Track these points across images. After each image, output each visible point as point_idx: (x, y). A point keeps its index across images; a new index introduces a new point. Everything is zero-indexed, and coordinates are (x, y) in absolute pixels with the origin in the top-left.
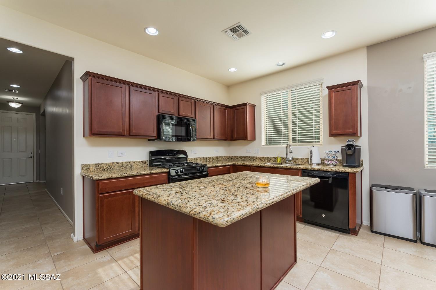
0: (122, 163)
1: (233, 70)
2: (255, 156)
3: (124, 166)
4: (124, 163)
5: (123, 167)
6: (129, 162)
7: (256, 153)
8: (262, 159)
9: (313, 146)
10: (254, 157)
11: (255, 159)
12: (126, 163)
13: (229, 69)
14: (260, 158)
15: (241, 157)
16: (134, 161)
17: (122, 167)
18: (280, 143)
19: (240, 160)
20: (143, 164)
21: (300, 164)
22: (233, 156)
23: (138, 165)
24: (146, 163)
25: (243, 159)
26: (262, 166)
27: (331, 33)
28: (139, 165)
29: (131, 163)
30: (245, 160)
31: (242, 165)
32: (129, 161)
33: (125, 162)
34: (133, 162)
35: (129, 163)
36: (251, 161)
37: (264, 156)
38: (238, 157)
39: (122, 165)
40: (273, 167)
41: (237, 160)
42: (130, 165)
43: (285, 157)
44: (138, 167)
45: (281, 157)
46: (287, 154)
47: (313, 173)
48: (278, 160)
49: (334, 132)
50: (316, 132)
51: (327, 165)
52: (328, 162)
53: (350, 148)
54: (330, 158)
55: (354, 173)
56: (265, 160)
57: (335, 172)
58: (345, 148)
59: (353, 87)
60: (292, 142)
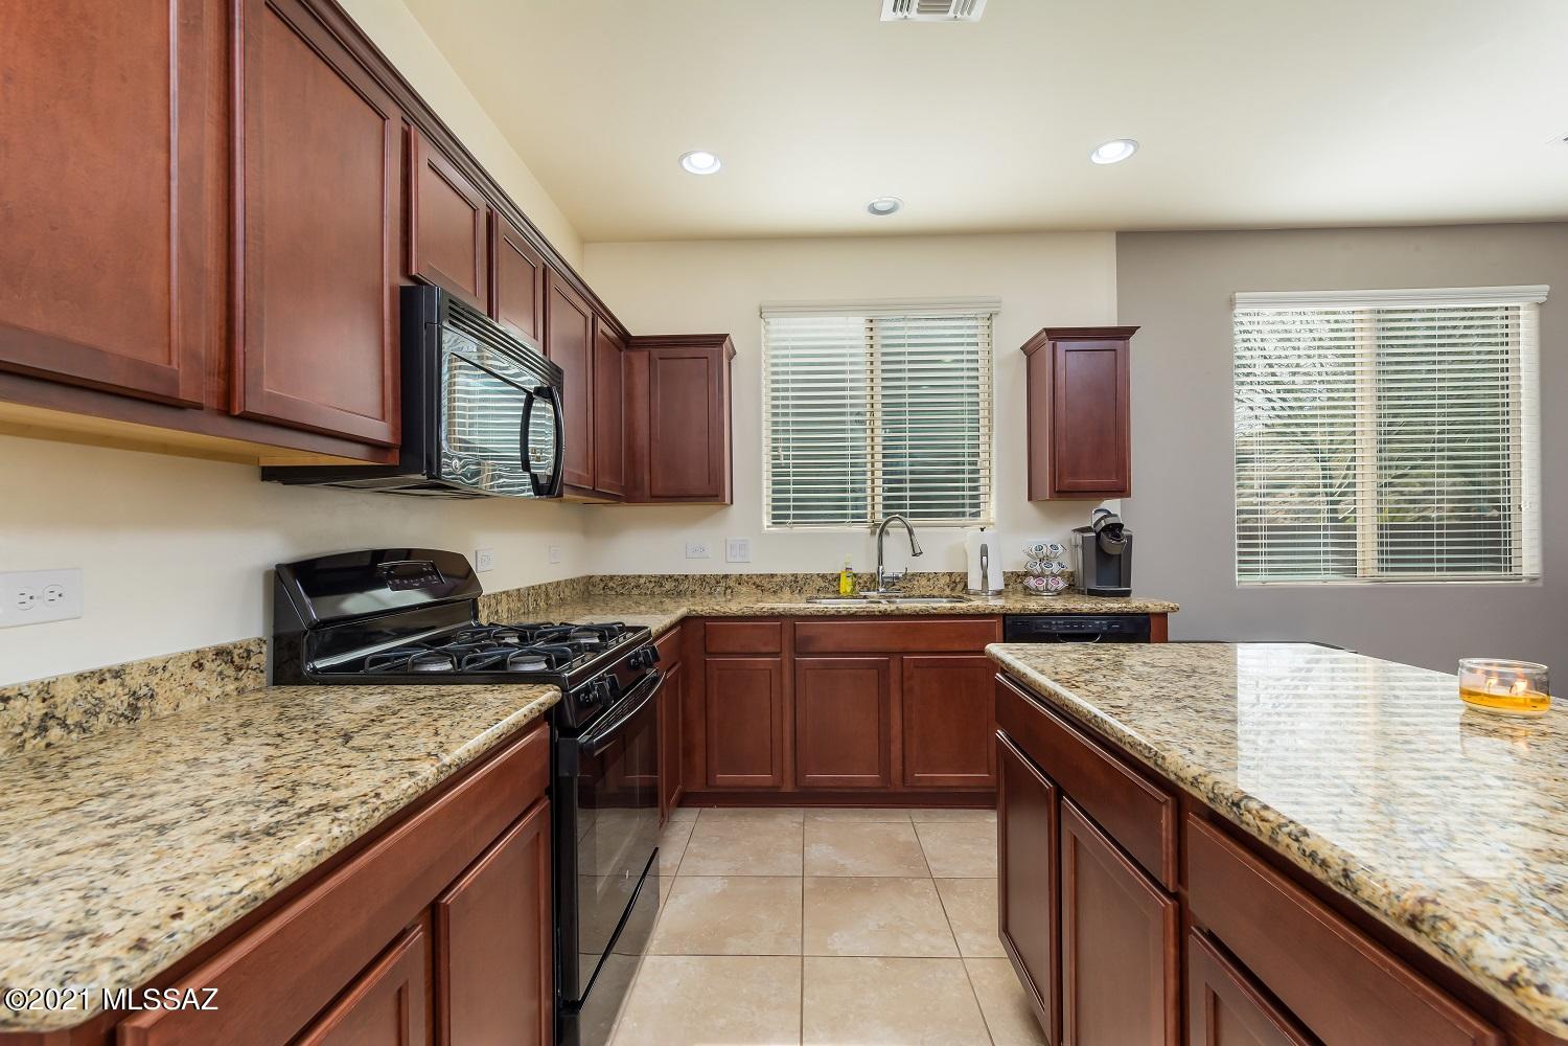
0: (45, 692)
1: (701, 163)
2: (734, 570)
3: (63, 724)
4: (65, 693)
5: (55, 733)
6: (118, 674)
7: (738, 559)
8: (765, 583)
9: (982, 530)
10: (726, 577)
11: (732, 584)
12: (88, 685)
13: (685, 155)
14: (758, 581)
15: (660, 580)
16: (157, 651)
17: (43, 729)
18: (844, 516)
19: (653, 594)
20: (231, 672)
21: (934, 597)
22: (612, 578)
23: (189, 688)
24: (253, 663)
25: (668, 585)
26: (844, 613)
27: (1120, 146)
28: (201, 684)
29: (135, 681)
30: (679, 593)
31: (740, 613)
32: (114, 661)
33: (80, 678)
34: (153, 671)
35: (111, 685)
36: (710, 594)
37: (779, 572)
38: (642, 581)
39: (37, 709)
40: (896, 612)
41: (636, 591)
42: (120, 703)
43: (875, 571)
44: (190, 704)
45: (854, 572)
46: (880, 562)
47: (1046, 623)
48: (846, 585)
49: (1068, 481)
50: (971, 480)
51: (1031, 594)
52: (1032, 582)
53: (1118, 537)
54: (1037, 569)
55: (1164, 615)
56: (782, 587)
57: (1114, 614)
58: (1094, 534)
59: (1119, 344)
60: (885, 515)
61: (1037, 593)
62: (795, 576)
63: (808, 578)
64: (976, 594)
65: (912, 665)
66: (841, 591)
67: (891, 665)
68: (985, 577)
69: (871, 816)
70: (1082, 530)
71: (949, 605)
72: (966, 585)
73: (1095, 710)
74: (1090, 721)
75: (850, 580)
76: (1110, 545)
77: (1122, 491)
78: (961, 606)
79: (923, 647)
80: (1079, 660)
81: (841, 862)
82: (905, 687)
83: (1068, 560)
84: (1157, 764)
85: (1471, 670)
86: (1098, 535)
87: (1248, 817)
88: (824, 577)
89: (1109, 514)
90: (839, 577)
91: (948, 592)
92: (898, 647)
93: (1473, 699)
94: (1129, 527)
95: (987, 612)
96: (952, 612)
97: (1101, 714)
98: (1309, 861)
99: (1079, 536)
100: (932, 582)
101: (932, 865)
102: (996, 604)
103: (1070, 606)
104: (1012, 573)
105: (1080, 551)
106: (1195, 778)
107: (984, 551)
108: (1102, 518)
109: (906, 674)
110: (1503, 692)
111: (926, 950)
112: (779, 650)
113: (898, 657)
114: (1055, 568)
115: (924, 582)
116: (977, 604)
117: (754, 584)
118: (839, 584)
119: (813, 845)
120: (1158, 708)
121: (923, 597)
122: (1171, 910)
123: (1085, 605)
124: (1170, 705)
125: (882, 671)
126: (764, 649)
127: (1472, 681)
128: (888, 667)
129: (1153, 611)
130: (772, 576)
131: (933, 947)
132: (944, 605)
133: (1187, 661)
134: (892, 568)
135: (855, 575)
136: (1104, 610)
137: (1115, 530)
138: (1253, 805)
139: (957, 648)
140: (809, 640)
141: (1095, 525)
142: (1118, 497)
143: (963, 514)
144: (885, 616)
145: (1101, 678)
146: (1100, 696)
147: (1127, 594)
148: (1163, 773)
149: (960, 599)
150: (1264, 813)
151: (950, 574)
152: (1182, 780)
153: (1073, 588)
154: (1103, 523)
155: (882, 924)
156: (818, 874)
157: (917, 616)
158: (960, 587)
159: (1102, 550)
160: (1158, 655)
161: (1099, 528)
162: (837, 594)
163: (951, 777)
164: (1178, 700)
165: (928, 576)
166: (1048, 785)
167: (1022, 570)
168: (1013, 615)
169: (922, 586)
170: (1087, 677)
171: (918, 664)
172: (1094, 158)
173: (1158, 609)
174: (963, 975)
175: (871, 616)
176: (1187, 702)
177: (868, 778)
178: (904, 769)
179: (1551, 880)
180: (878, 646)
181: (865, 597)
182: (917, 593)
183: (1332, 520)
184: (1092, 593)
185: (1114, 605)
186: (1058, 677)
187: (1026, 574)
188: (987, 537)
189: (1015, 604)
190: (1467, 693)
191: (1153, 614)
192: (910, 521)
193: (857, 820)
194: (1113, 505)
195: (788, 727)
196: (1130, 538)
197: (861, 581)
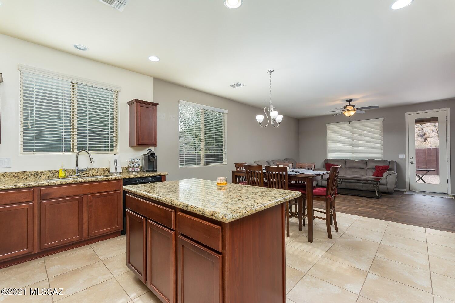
7: (4, 166)
8: (20, 176)
9: (115, 155)
14: (15, 175)
21: (98, 176)
27: (156, 58)
31: (10, 188)
37: (28, 171)
40: (86, 181)
43: (75, 169)
45: (66, 169)
46: (77, 165)
47: (135, 180)
48: (62, 174)
49: (140, 142)
50: (111, 140)
51: (130, 173)
52: (130, 170)
53: (154, 156)
54: (132, 166)
55: (165, 175)
56: (29, 177)
57: (153, 176)
58: (147, 156)
59: (154, 107)
60: (78, 150)
61: (132, 172)
62: (37, 172)
63: (43, 173)
64: (113, 174)
65: (92, 198)
66: (60, 176)
67: (84, 198)
68: (116, 169)
69: (75, 251)
70: (144, 155)
71: (105, 178)
72: (109, 172)
73: (157, 196)
74: (156, 199)
75: (64, 172)
76: (151, 158)
77: (154, 145)
78: (109, 178)
79: (96, 191)
80: (149, 187)
81: (65, 268)
82: (89, 205)
83: (141, 163)
84: (172, 204)
85: (218, 179)
86: (149, 156)
87: (189, 208)
88: (51, 172)
89: (152, 151)
90: (58, 171)
91: (103, 174)
92: (87, 192)
93: (218, 184)
94: (156, 154)
95: (118, 179)
96: (107, 180)
97: (158, 197)
98: (198, 212)
99: (144, 156)
100: (97, 171)
101: (101, 257)
102: (120, 176)
103: (142, 175)
104: (124, 167)
105: (144, 160)
106: (179, 204)
107: (116, 161)
108: (149, 152)
109: (89, 201)
110: (222, 183)
111: (102, 280)
112: (32, 200)
113: (86, 196)
114: (137, 165)
115: (94, 171)
116: (114, 177)
117: (14, 176)
118: (59, 174)
119: (51, 268)
120: (170, 194)
121: (94, 176)
122: (174, 234)
123: (146, 175)
124: (172, 193)
125: (80, 201)
126: (24, 201)
127: (218, 181)
128: (82, 200)
129: (162, 175)
130: (24, 172)
131: (104, 279)
132: (102, 178)
133: (173, 184)
134: (82, 167)
135: (66, 170)
136: (151, 175)
137: (153, 155)
138: (190, 206)
139: (108, 190)
140: (48, 194)
141: (148, 153)
142: (153, 146)
143: (108, 150)
144: (81, 183)
145: (156, 190)
146: (157, 193)
147: (156, 171)
148: (173, 205)
149: (108, 176)
150: (191, 206)
151: (104, 168)
152: (177, 205)
153: (142, 170)
154: (150, 153)
155: (85, 280)
156: (55, 275)
157: (94, 182)
158: (107, 172)
159: (150, 160)
160: (167, 184)
161: (149, 154)
162: (58, 177)
163: (105, 230)
164: (173, 192)
165: (95, 170)
166: (143, 218)
167: (127, 166)
168: (126, 179)
169: (94, 172)
170: (153, 190)
171: (94, 197)
172: (149, 58)
173: (164, 174)
174: (115, 281)
175: (76, 183)
176: (175, 192)
177: (74, 238)
178: (88, 232)
179: (226, 205)
180: (79, 193)
181: (70, 178)
182: (91, 175)
183: (196, 153)
184: (147, 171)
185: (153, 174)
186: (146, 191)
187: (128, 167)
188: (116, 157)
189: (126, 176)
190: (218, 183)
191: (163, 175)
192: (90, 152)
193: (69, 254)
194: (152, 148)
195: (36, 228)
196: (157, 157)
197: (68, 172)
